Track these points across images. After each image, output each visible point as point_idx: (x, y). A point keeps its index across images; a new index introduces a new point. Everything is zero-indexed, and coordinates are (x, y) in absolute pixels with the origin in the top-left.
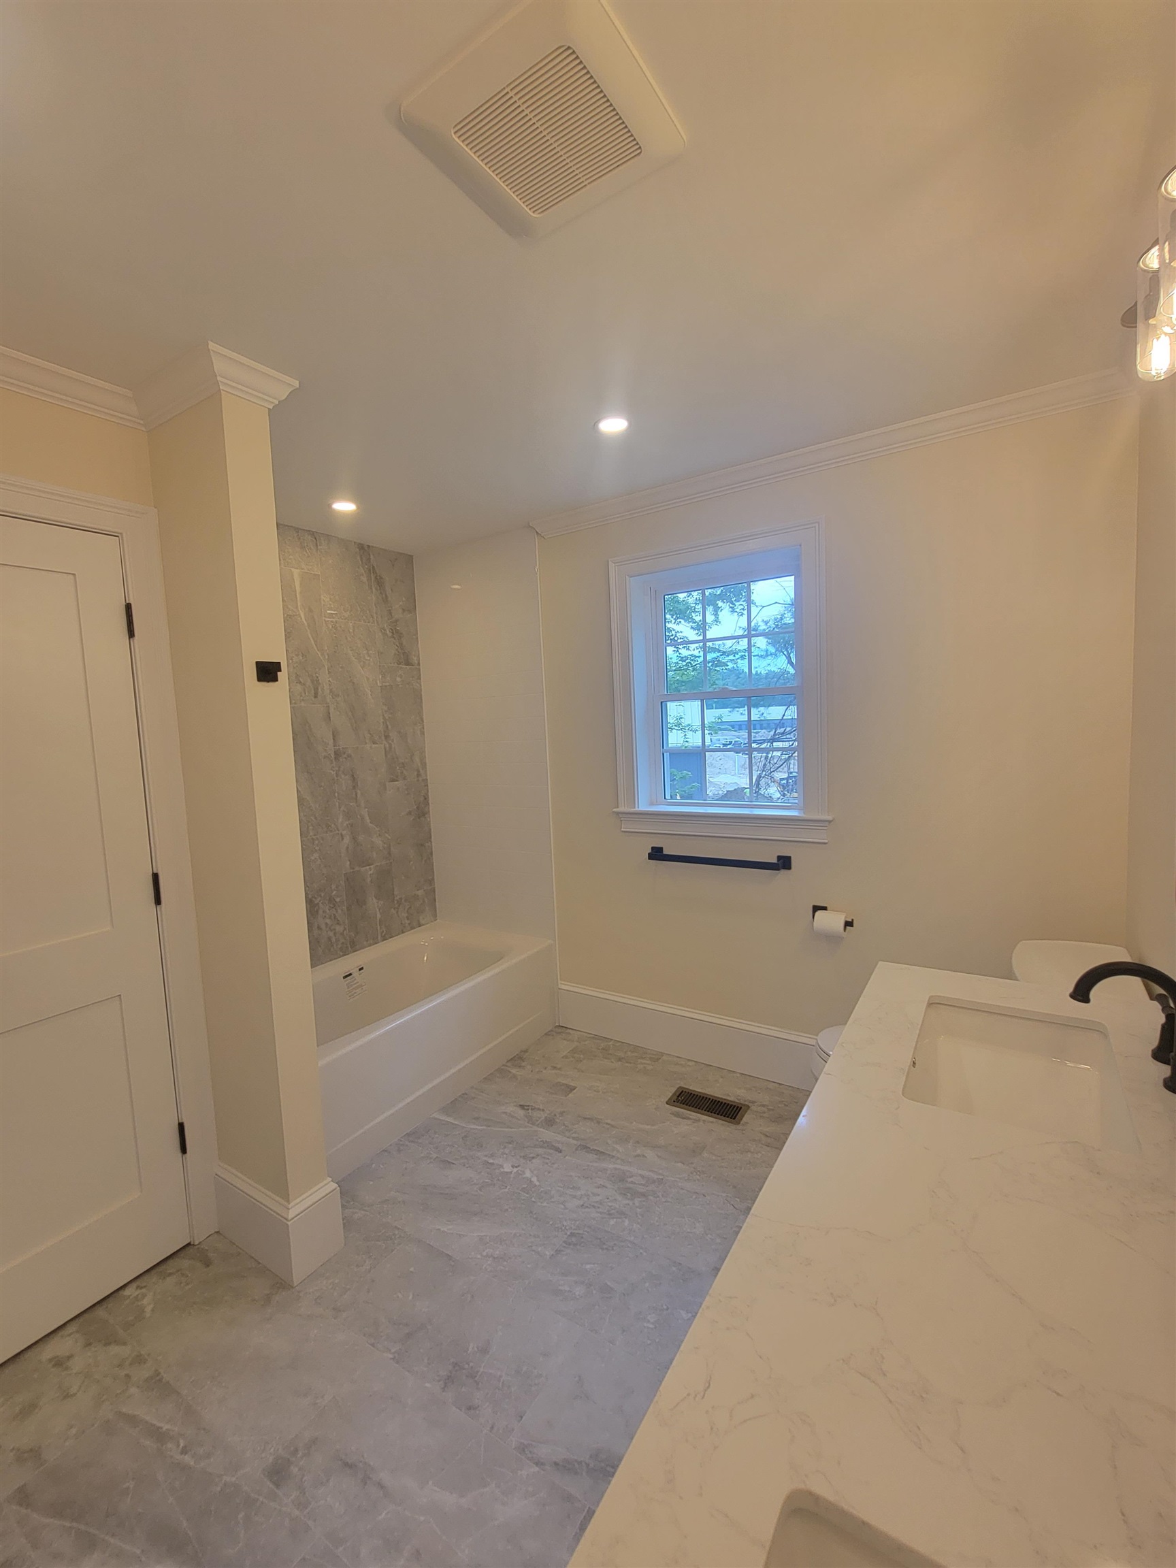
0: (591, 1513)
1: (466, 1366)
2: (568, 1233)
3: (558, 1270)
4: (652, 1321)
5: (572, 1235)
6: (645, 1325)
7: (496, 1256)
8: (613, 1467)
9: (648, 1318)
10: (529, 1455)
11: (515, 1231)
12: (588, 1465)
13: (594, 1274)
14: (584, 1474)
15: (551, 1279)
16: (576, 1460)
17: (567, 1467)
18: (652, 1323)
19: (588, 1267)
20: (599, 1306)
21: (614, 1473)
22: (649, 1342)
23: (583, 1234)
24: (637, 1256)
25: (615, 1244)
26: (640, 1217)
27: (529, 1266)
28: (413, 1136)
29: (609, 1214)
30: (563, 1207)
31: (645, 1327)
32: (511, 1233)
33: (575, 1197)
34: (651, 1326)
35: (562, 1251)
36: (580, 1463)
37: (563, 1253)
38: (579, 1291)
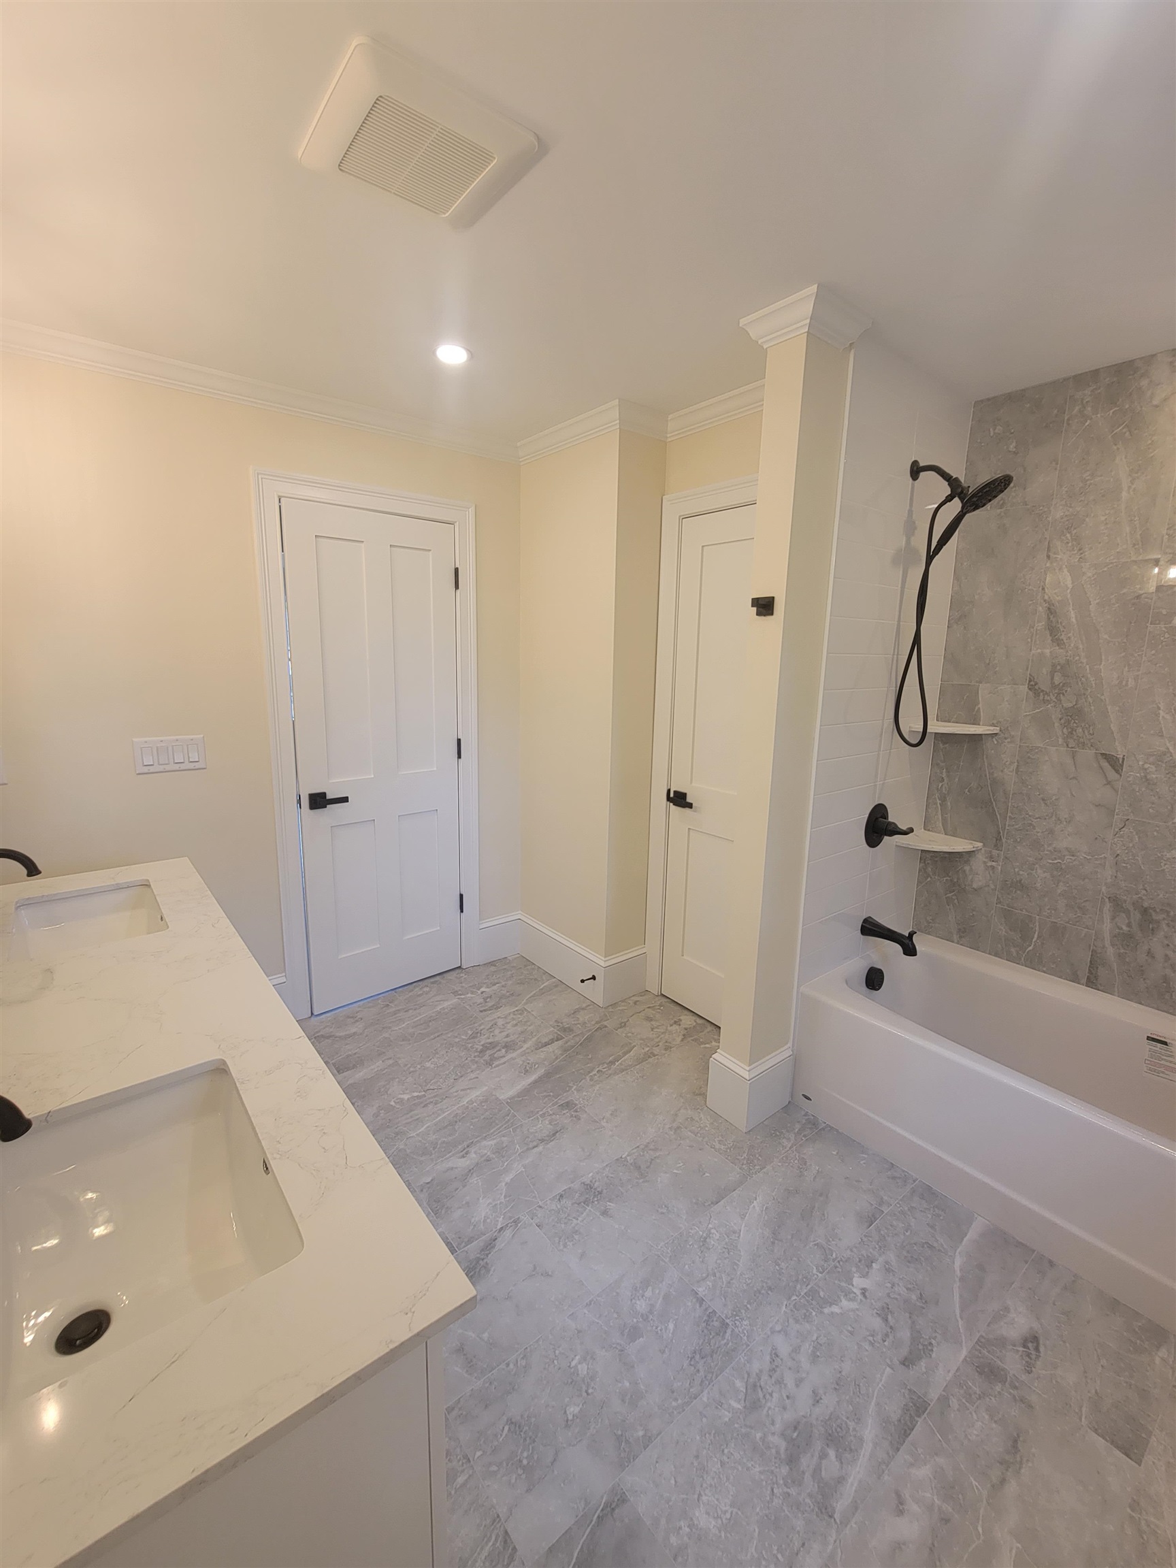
0: (453, 1251)
1: (596, 1199)
2: (728, 1321)
3: (674, 1293)
4: (579, 1366)
5: (724, 1325)
6: (577, 1357)
7: (707, 1240)
8: (471, 1276)
9: (584, 1364)
10: (509, 1225)
11: (741, 1265)
12: (483, 1260)
13: (659, 1328)
14: (478, 1255)
15: (664, 1283)
16: (490, 1253)
17: (490, 1245)
18: (576, 1366)
19: (671, 1326)
20: (616, 1318)
21: (467, 1275)
22: (557, 1352)
23: (723, 1338)
24: (673, 1392)
25: (698, 1371)
26: (743, 1430)
27: (687, 1266)
28: (928, 1193)
29: (755, 1386)
30: (778, 1328)
31: (575, 1356)
32: (739, 1261)
33: (796, 1350)
34: (573, 1364)
35: (700, 1306)
36: (487, 1255)
37: (698, 1305)
38: (641, 1306)
